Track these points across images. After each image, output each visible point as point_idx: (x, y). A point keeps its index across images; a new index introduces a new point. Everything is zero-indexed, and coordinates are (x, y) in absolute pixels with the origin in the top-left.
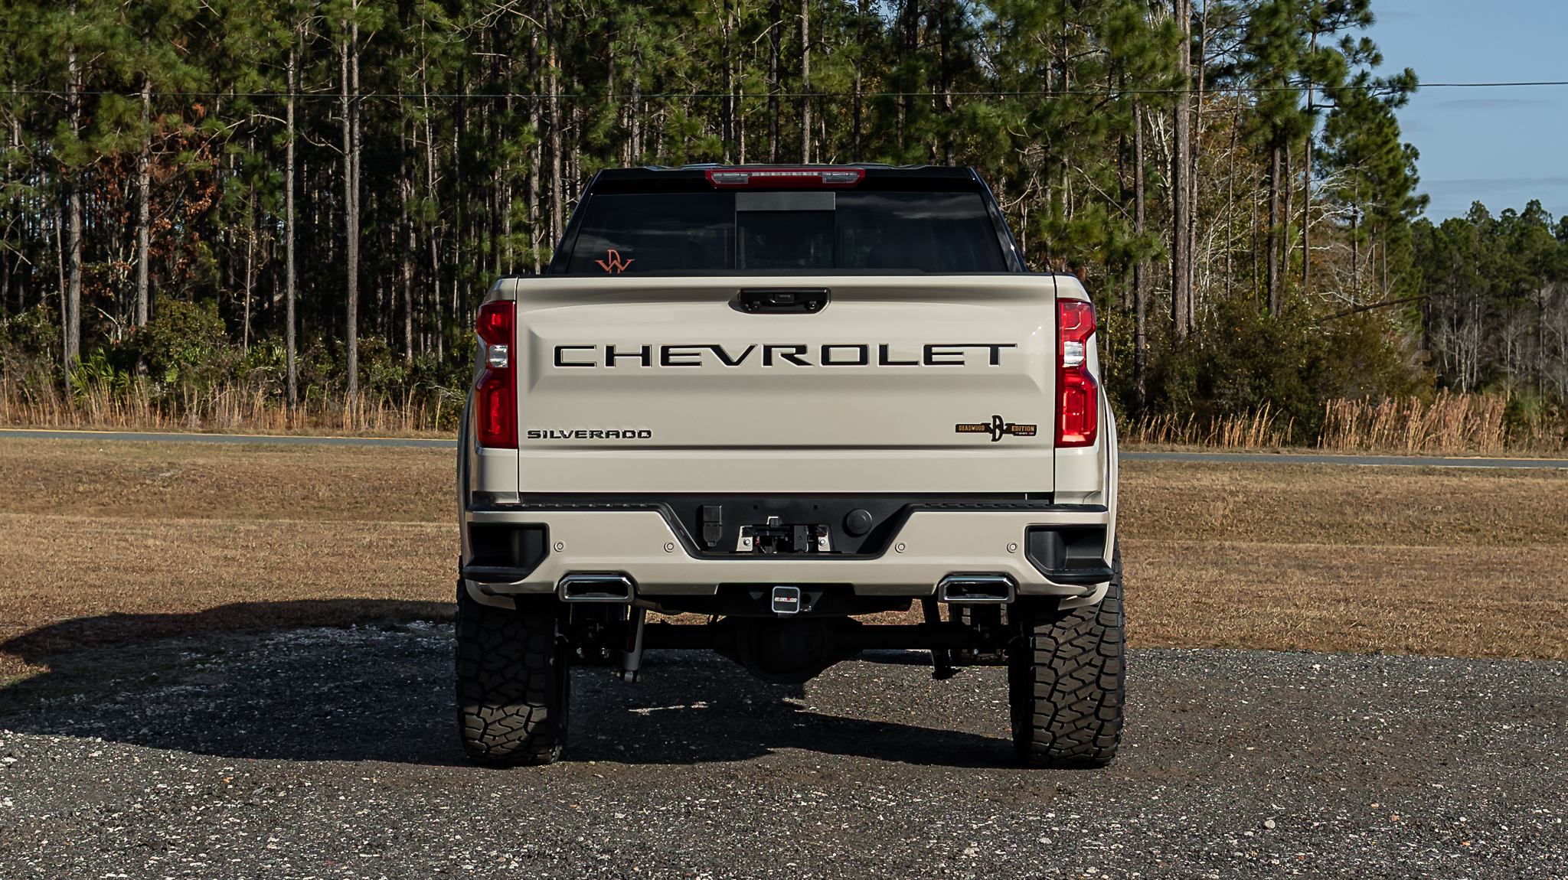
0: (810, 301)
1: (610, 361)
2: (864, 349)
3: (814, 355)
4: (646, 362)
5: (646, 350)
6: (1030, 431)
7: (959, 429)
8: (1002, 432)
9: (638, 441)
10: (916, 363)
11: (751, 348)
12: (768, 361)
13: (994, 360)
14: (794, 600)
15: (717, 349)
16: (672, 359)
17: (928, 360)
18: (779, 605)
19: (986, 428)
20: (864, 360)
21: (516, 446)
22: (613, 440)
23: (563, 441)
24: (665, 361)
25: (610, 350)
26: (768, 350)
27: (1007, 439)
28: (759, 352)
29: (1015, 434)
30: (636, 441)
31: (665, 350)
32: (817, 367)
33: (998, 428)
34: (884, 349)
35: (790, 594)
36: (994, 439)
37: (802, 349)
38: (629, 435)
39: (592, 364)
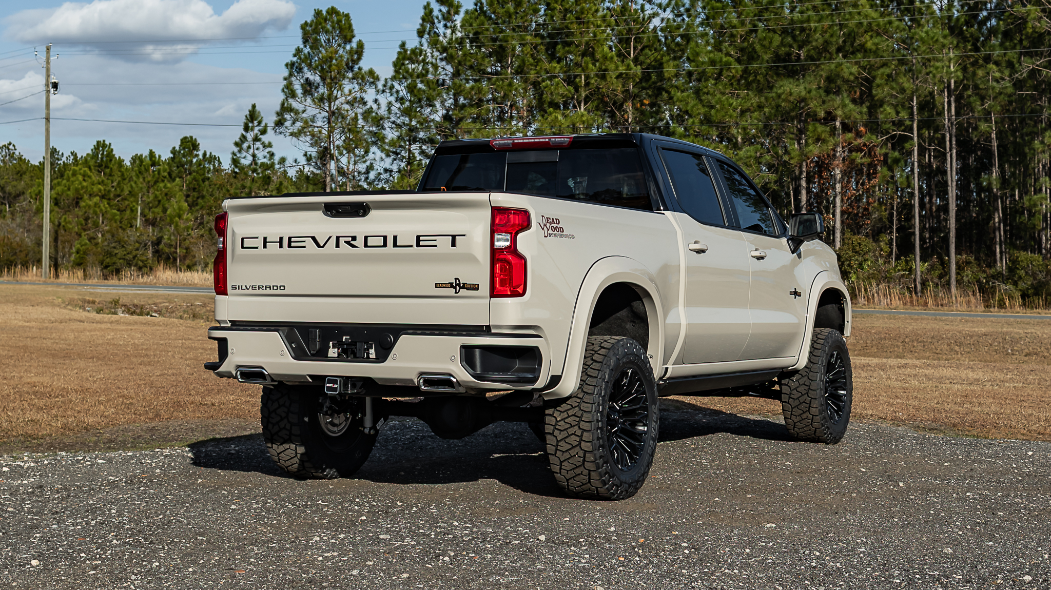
0: (360, 210)
1: (265, 247)
2: (385, 238)
3: (360, 242)
4: (281, 246)
5: (281, 239)
6: (475, 288)
7: (437, 286)
8: (460, 288)
9: (278, 291)
10: (411, 246)
11: (330, 237)
12: (337, 246)
13: (453, 244)
14: (336, 386)
15: (314, 238)
16: (293, 244)
17: (418, 245)
18: (330, 389)
19: (451, 285)
20: (385, 245)
21: (227, 295)
22: (268, 291)
23: (246, 292)
24: (290, 246)
25: (265, 239)
26: (338, 238)
27: (463, 292)
28: (333, 240)
29: (468, 289)
30: (279, 292)
31: (290, 238)
32: (362, 249)
33: (458, 286)
34: (395, 238)
35: (335, 382)
36: (456, 293)
37: (354, 238)
38: (275, 288)
39: (257, 248)
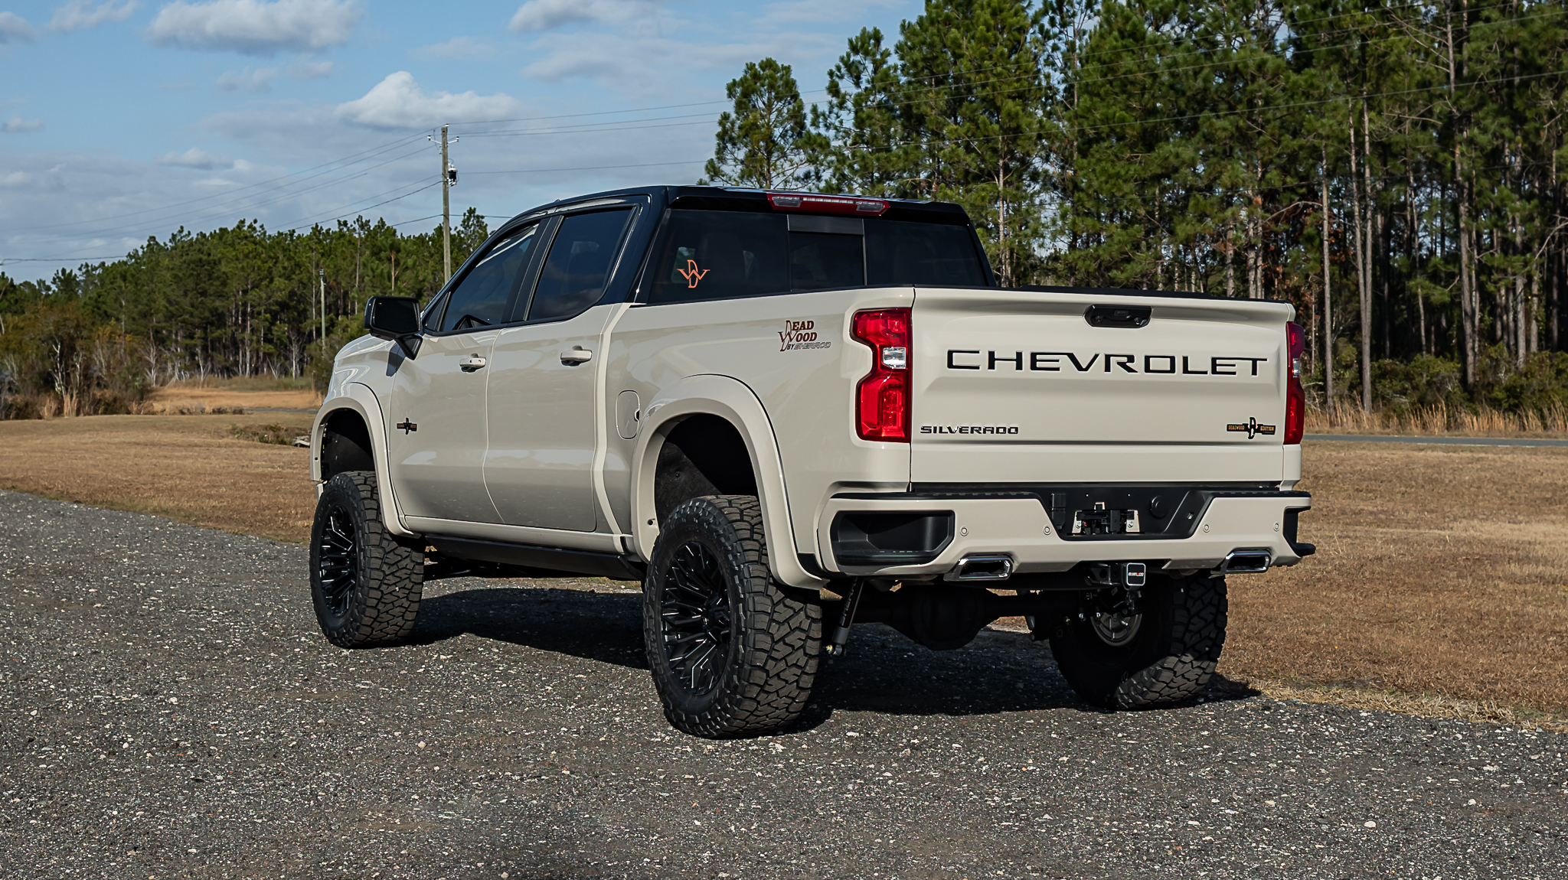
0: (1137, 317)
1: (991, 366)
2: (1172, 359)
3: (1138, 364)
4: (1019, 367)
5: (1019, 355)
6: (1270, 431)
7: (1230, 428)
8: (1256, 431)
10: (1206, 373)
11: (1096, 356)
12: (1108, 369)
13: (1254, 372)
14: (1141, 574)
15: (1071, 356)
16: (1039, 364)
17: (1214, 371)
18: (1133, 579)
19: (1246, 428)
20: (1172, 370)
21: (909, 441)
22: (989, 436)
23: (950, 436)
24: (1033, 367)
25: (991, 354)
26: (1108, 357)
27: (1258, 437)
28: (1101, 360)
29: (1264, 433)
30: (1007, 437)
31: (1033, 355)
32: (1141, 375)
33: (1253, 428)
34: (1185, 359)
35: (1139, 569)
36: (1250, 438)
37: (1131, 359)
38: (1001, 430)
39: (978, 368)
